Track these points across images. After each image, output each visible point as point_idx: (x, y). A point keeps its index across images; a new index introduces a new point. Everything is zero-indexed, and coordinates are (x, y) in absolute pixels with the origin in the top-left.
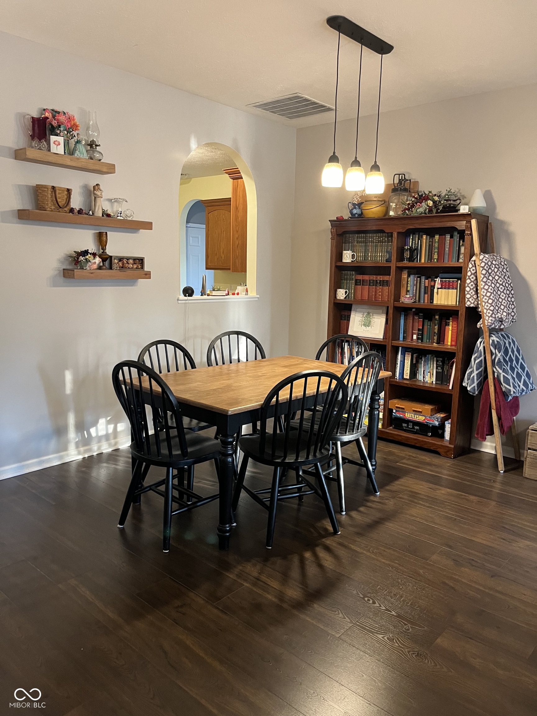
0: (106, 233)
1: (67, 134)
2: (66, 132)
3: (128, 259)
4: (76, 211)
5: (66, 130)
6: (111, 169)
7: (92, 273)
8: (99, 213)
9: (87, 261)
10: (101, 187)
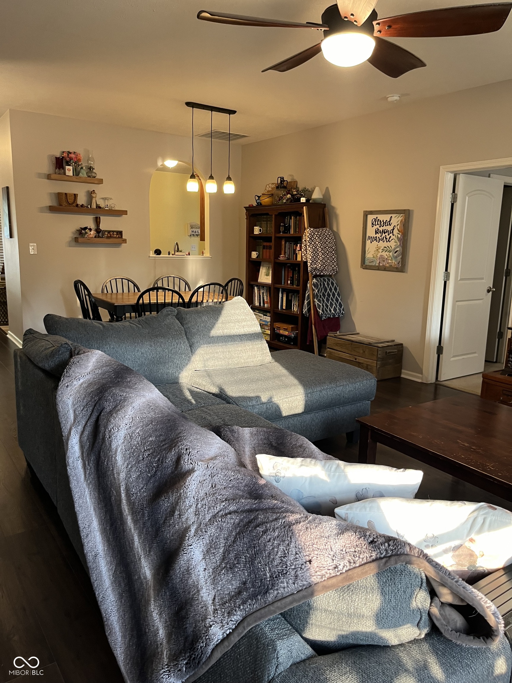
0: (100, 217)
1: (75, 164)
2: (74, 164)
3: (113, 232)
4: (79, 206)
5: (74, 163)
6: (101, 181)
7: (89, 240)
8: (94, 206)
9: (86, 233)
10: (96, 192)
